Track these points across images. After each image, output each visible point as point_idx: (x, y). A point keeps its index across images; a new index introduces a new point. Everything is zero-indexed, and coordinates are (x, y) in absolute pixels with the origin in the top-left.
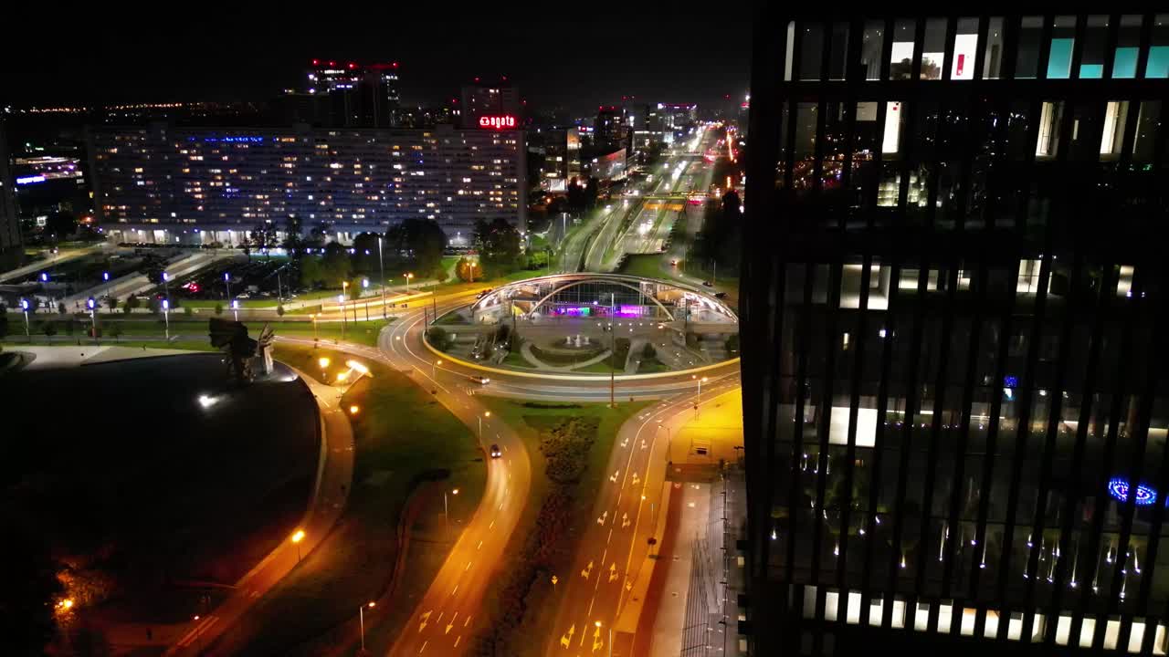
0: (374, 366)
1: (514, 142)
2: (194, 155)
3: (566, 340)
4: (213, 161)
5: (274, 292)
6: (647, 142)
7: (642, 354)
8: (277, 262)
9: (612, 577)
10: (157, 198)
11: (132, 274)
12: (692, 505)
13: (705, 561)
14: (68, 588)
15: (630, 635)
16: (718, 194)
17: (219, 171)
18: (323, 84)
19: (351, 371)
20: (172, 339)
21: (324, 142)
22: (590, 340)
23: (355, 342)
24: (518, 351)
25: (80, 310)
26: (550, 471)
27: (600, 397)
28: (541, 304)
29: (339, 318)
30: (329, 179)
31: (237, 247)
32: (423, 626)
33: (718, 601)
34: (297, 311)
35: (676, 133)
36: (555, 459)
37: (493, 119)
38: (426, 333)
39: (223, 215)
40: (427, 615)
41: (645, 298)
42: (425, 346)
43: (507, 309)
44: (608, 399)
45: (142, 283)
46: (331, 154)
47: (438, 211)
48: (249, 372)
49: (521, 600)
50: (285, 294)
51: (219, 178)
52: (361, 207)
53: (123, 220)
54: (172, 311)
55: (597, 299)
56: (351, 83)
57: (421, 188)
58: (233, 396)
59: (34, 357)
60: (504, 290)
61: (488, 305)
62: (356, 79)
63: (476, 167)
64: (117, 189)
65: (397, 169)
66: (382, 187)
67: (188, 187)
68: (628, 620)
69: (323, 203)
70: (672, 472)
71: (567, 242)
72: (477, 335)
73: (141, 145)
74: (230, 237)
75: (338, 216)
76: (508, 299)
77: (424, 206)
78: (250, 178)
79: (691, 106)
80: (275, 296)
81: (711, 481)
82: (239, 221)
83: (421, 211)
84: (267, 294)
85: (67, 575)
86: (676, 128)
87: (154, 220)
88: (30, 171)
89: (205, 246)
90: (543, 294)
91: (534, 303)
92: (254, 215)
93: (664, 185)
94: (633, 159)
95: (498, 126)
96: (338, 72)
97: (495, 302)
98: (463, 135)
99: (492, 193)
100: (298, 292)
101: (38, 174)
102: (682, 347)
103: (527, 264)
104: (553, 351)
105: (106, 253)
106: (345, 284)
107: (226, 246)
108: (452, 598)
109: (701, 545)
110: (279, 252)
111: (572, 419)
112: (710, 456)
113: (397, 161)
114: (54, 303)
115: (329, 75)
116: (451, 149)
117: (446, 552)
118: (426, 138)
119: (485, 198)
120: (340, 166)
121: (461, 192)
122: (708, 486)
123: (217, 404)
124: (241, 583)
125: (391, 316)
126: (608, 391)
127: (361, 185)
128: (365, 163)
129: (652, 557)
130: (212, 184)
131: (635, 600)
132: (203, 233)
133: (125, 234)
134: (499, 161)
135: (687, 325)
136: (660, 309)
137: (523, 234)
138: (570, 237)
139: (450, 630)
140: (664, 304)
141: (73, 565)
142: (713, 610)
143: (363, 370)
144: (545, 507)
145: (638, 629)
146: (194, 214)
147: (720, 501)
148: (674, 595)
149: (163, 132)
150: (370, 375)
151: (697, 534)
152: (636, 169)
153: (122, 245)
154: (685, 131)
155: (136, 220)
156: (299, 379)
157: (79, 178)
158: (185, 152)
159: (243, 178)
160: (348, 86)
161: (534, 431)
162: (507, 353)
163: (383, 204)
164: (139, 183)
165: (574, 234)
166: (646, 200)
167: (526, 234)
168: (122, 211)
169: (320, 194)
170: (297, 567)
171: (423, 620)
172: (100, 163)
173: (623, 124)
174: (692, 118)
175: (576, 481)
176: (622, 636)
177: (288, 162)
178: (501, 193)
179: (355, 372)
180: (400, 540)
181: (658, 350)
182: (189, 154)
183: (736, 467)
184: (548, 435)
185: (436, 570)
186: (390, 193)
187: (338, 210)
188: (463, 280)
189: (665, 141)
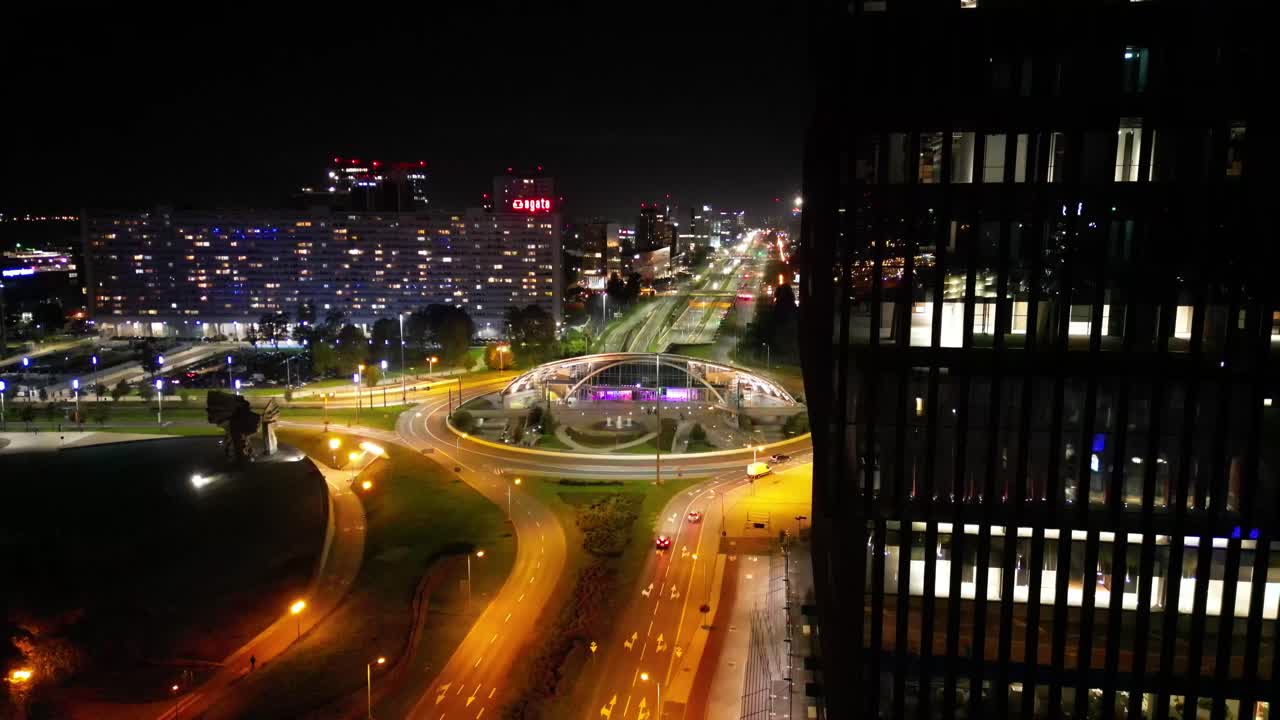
0: (391, 448)
1: (549, 226)
2: (200, 241)
3: (606, 423)
4: (220, 247)
5: (282, 380)
6: (692, 246)
7: (690, 436)
8: (286, 353)
9: (659, 648)
10: (157, 288)
11: (124, 365)
12: (749, 576)
13: (766, 631)
14: (26, 657)
15: (681, 706)
16: (770, 291)
17: (226, 258)
18: (344, 182)
19: (365, 453)
20: (164, 425)
21: (342, 226)
22: (633, 422)
23: (371, 426)
24: (553, 434)
25: (63, 399)
26: (587, 546)
27: (646, 474)
28: (579, 388)
29: (353, 405)
30: (347, 266)
31: (243, 340)
32: (440, 698)
33: (781, 665)
34: (306, 398)
35: (723, 238)
36: (594, 533)
37: (527, 202)
38: (450, 418)
39: (228, 306)
40: (446, 687)
41: (693, 381)
42: (448, 430)
43: (541, 394)
44: (654, 477)
45: (136, 373)
46: (349, 239)
47: (465, 300)
48: (250, 451)
49: (554, 671)
50: (294, 381)
51: (227, 265)
52: (382, 296)
53: (117, 312)
54: (167, 398)
55: (640, 382)
56: (374, 181)
57: (449, 275)
58: (231, 477)
59: (8, 442)
60: (537, 374)
61: (519, 390)
62: (380, 178)
63: (508, 253)
64: (113, 277)
65: (422, 256)
66: (405, 275)
67: (192, 275)
68: (679, 690)
69: (340, 292)
70: (725, 546)
71: (606, 335)
72: (507, 420)
73: (143, 230)
74: (235, 329)
75: (355, 306)
76: (542, 383)
77: (451, 296)
78: (260, 265)
79: (739, 212)
80: (281, 384)
81: (770, 553)
82: (246, 312)
83: (447, 300)
84: (274, 382)
85: (27, 643)
86: (723, 233)
87: (152, 312)
88: (19, 264)
89: (207, 339)
90: (580, 377)
91: (570, 387)
92: (263, 306)
93: (711, 284)
94: (678, 259)
95: (533, 210)
96: (360, 170)
97: (528, 387)
98: (494, 219)
99: (525, 280)
100: (309, 380)
101: (27, 266)
102: (735, 429)
103: (562, 353)
104: (592, 433)
105: (97, 345)
106: (361, 367)
107: (231, 339)
108: (475, 670)
109: (761, 615)
110: (290, 343)
111: (612, 495)
112: (769, 529)
113: (422, 246)
114: (35, 392)
115: (351, 174)
116: (481, 233)
117: (469, 625)
118: (454, 221)
119: (517, 286)
120: (360, 252)
121: (491, 280)
122: (767, 559)
123: (211, 484)
124: (230, 660)
125: (412, 402)
126: (654, 469)
127: (382, 272)
128: (387, 248)
129: (704, 627)
130: (218, 272)
131: (687, 670)
132: (206, 326)
133: (119, 327)
134: (533, 247)
135: (739, 407)
136: (710, 391)
137: (558, 324)
138: (610, 330)
139: (472, 703)
140: (714, 386)
141: (35, 631)
142: (776, 677)
143: (379, 451)
144: (582, 579)
145: (691, 699)
146: (197, 304)
147: (781, 572)
148: (731, 665)
149: (167, 216)
150: (387, 457)
151: (756, 604)
152: (681, 269)
153: (116, 338)
154: (733, 236)
155: (132, 312)
156: (306, 460)
157: (73, 271)
158: (190, 237)
159: (253, 265)
160: (371, 184)
161: (571, 508)
162: (540, 437)
163: (405, 293)
164: (138, 271)
165: (614, 328)
166: (693, 298)
167: (562, 326)
168: (117, 302)
169: (337, 282)
170: (294, 643)
171: (441, 693)
172: (96, 250)
173: (666, 223)
174: (740, 223)
175: (617, 555)
176: (671, 707)
177: (302, 248)
178: (534, 280)
179: (369, 455)
180: (416, 615)
181: (708, 431)
182: (195, 240)
183: (798, 541)
184: (586, 509)
185: (456, 644)
186: (414, 281)
187: (356, 299)
188: (493, 367)
189: (712, 245)
